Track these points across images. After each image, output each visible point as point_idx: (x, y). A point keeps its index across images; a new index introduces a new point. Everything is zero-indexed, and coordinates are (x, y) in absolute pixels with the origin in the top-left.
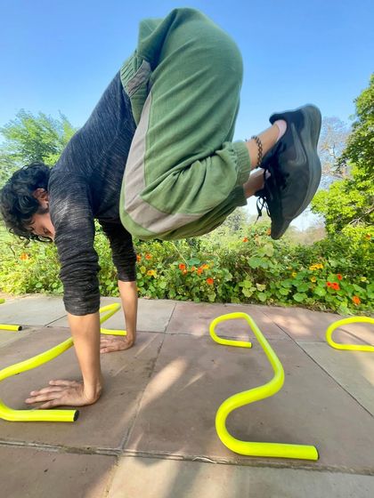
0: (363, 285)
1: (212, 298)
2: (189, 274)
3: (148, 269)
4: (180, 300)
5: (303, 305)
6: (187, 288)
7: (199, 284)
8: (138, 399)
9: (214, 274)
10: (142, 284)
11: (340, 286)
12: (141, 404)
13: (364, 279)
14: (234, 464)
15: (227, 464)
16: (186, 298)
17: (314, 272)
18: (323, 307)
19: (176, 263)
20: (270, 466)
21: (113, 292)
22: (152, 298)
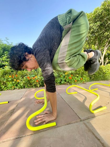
0: (78, 77)
1: (39, 86)
2: (31, 80)
3: (17, 80)
4: (29, 88)
5: (64, 84)
6: (31, 84)
7: (34, 82)
8: (4, 124)
9: (38, 79)
10: (15, 85)
11: (72, 78)
12: (5, 125)
13: (77, 75)
14: (33, 134)
15: (30, 135)
16: (30, 87)
17: (66, 75)
18: (68, 84)
19: (26, 77)
20: (43, 131)
21: (4, 89)
22: (19, 89)
